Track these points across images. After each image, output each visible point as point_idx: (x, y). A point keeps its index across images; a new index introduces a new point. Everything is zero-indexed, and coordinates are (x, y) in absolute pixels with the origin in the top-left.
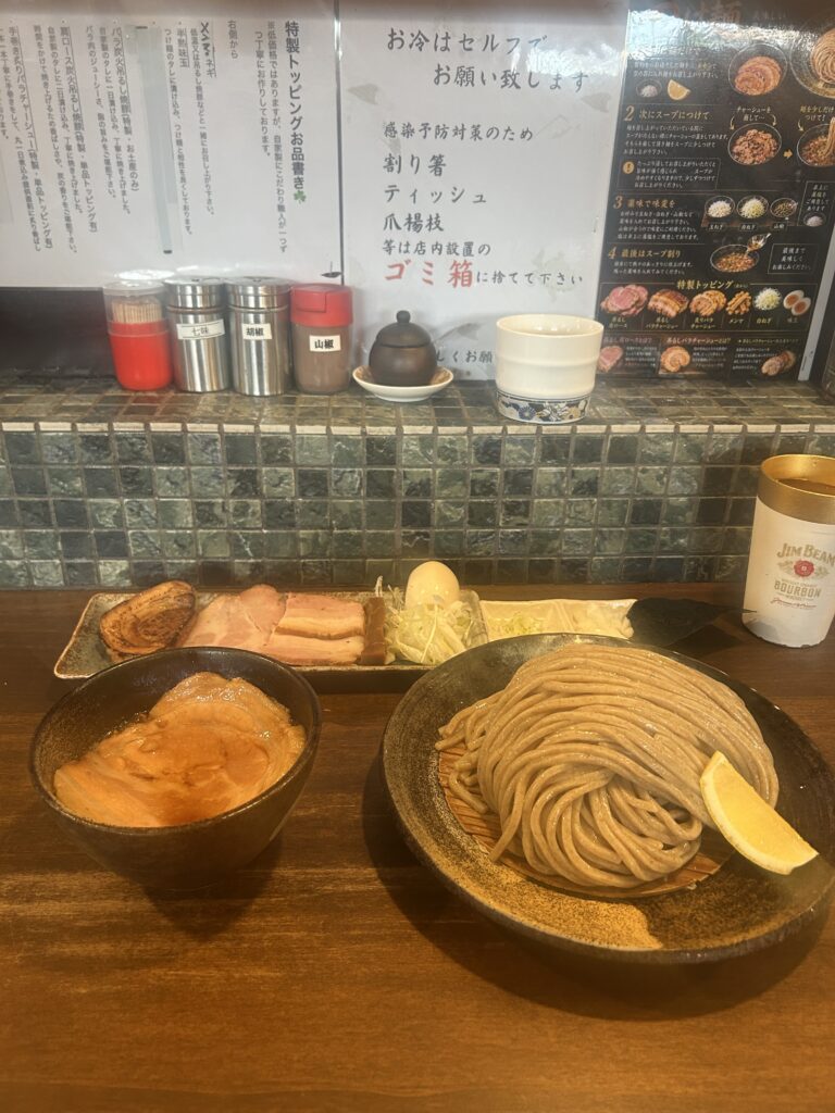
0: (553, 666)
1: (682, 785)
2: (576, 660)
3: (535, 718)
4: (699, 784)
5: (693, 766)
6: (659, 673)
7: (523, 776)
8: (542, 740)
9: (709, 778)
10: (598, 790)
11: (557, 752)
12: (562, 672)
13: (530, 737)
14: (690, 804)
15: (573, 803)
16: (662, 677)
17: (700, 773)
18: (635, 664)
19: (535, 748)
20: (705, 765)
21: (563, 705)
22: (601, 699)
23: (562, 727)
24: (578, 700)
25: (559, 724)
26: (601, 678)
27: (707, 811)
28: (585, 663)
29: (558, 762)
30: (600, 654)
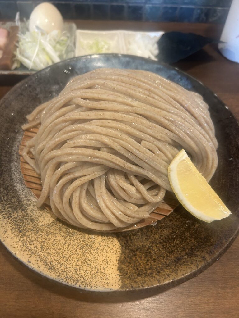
0: (82, 85)
1: (156, 171)
2: (98, 81)
3: (64, 124)
4: (167, 170)
5: (166, 158)
6: (155, 93)
7: (51, 165)
8: (65, 142)
9: (174, 166)
10: (100, 177)
11: (71, 154)
12: (87, 90)
13: (58, 139)
14: (159, 181)
15: (82, 186)
16: (156, 97)
17: (169, 162)
18: (139, 86)
19: (59, 148)
20: (174, 157)
21: (81, 117)
22: (108, 115)
23: (78, 135)
24: (92, 115)
25: (76, 132)
26: (111, 97)
27: (170, 184)
28: (103, 84)
29: (71, 161)
30: (116, 77)
